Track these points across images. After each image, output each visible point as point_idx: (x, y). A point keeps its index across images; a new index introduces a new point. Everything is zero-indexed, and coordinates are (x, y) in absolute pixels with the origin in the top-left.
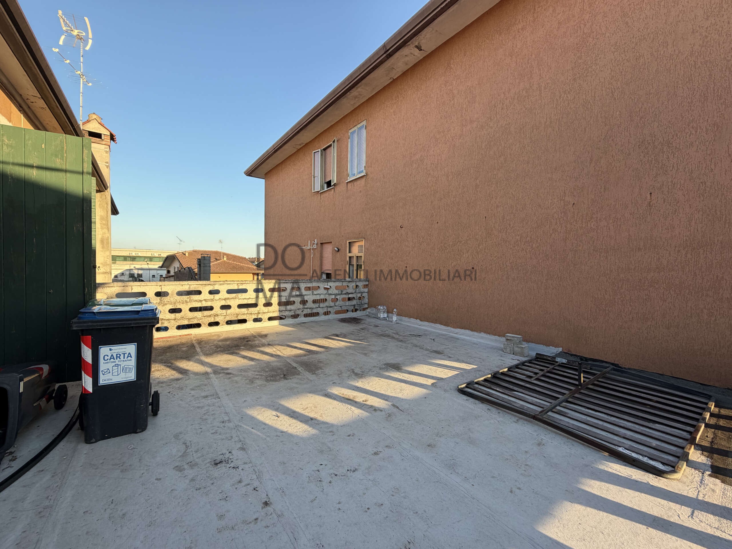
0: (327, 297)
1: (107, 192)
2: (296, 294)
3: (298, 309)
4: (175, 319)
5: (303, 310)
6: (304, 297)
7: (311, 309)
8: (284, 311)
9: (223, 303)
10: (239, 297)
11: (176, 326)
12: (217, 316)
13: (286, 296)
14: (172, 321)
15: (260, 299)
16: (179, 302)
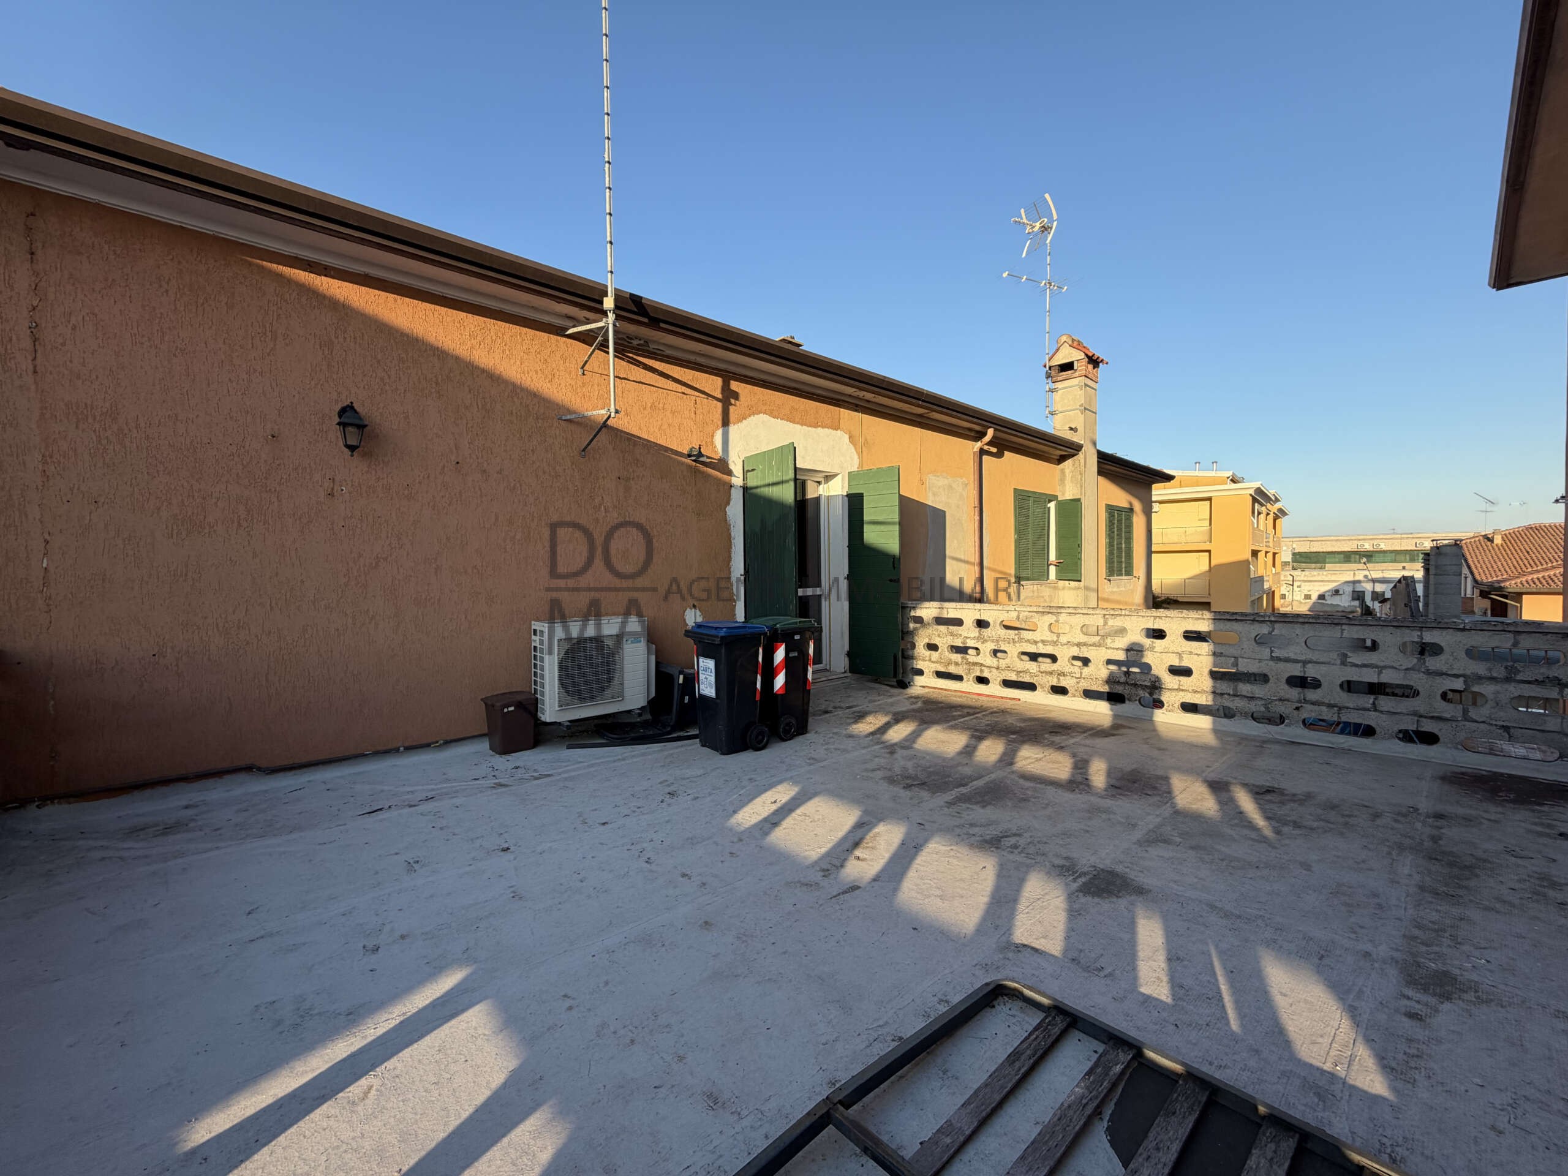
0: (1417, 680)
1: (1081, 455)
2: (1273, 654)
3: (1280, 700)
4: (998, 668)
5: (1300, 705)
6: (1304, 666)
7: (1336, 709)
8: (1229, 694)
9: (1075, 651)
10: (1108, 644)
11: (999, 679)
12: (1064, 675)
13: (1236, 655)
14: (994, 670)
15: (1158, 654)
16: (1004, 640)
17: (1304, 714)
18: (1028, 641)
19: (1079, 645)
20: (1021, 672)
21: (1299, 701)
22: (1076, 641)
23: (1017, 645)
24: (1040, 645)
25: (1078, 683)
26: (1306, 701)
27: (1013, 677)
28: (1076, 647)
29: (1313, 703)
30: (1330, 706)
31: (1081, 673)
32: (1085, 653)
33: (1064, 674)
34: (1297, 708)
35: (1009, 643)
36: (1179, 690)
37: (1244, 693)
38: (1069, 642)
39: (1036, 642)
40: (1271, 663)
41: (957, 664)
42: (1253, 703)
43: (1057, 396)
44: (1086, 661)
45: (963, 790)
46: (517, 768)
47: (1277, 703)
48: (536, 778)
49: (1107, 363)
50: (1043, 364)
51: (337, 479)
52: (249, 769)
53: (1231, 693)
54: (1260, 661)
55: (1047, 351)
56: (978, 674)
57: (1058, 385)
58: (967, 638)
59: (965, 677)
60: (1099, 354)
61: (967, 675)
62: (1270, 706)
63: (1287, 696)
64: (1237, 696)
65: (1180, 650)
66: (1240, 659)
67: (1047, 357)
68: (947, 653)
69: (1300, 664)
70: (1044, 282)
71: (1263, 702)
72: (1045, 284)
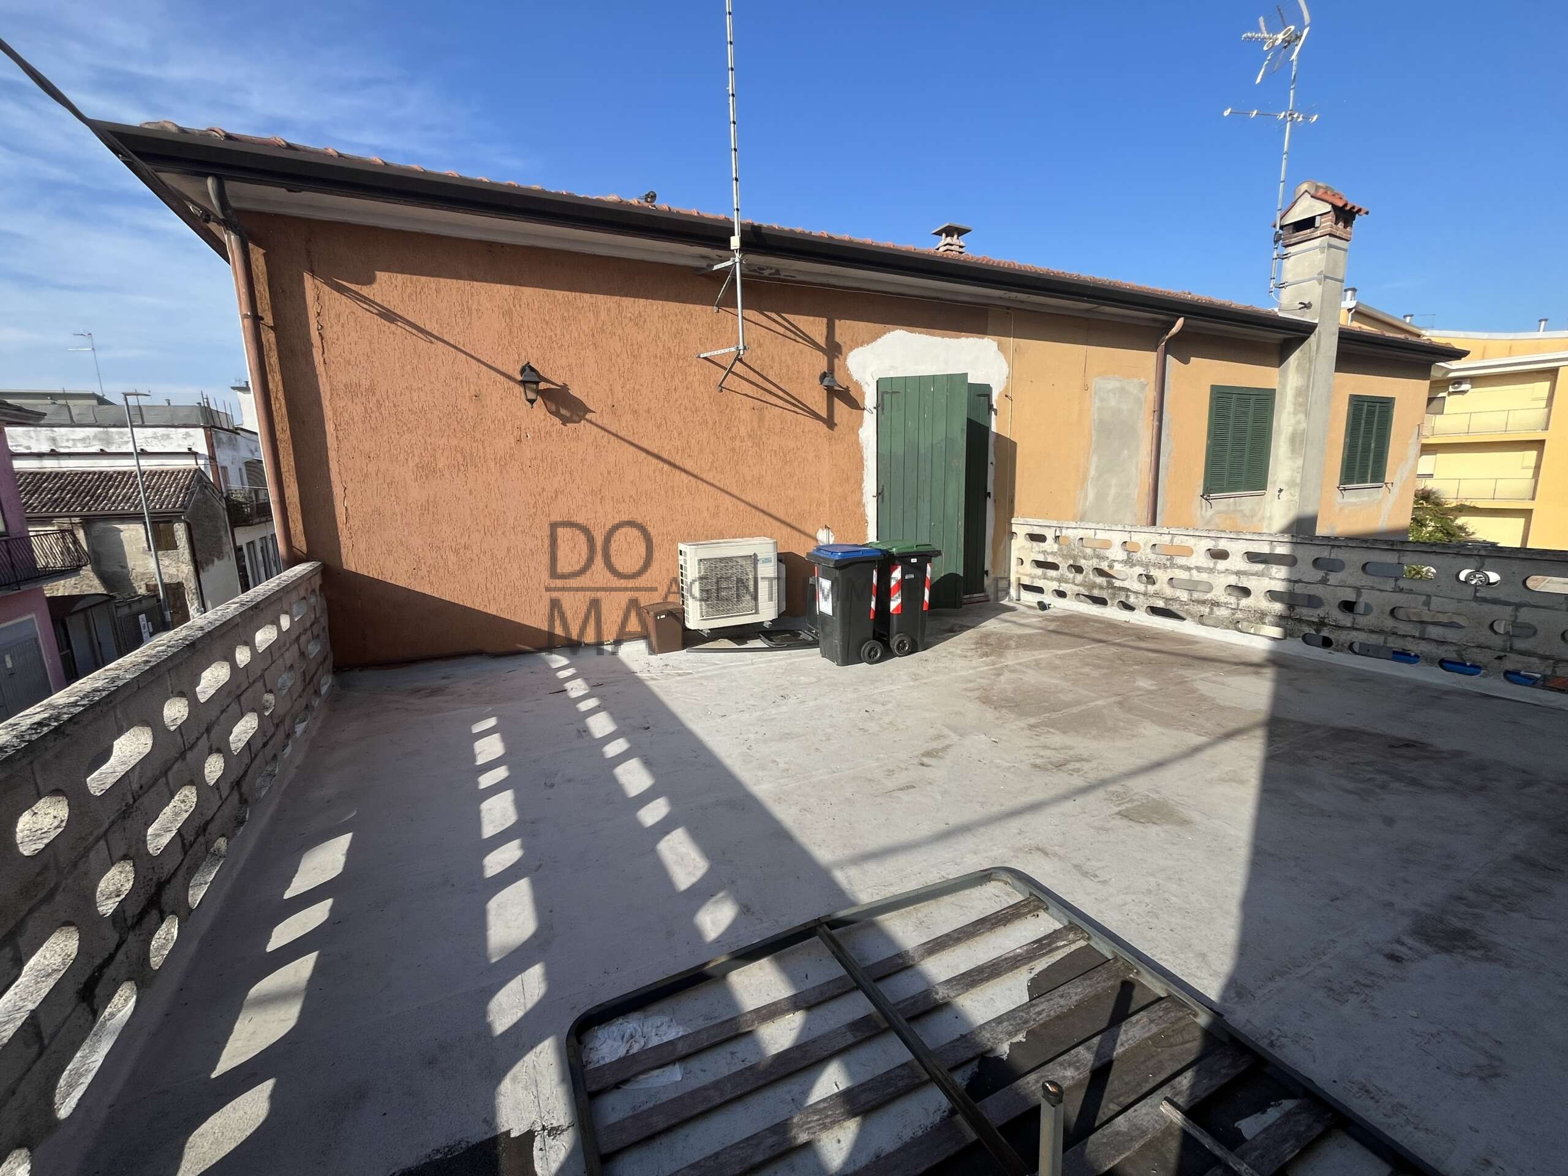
1: (1313, 338)
2: (1478, 594)
3: (1478, 647)
4: (1145, 594)
5: (1503, 654)
6: (1517, 610)
7: (1551, 661)
8: (1414, 637)
9: (1233, 580)
10: (1273, 574)
11: (1146, 606)
12: (1218, 606)
13: (1429, 593)
14: (1141, 597)
15: (1331, 588)
16: (1154, 565)
17: (1509, 665)
18: (1181, 567)
19: (1238, 573)
20: (1170, 599)
21: (1504, 650)
22: (1235, 568)
23: (1169, 571)
24: (1194, 572)
25: (1233, 614)
26: (1512, 649)
27: (1160, 604)
28: (1234, 576)
29: (1522, 653)
30: (1544, 658)
31: (1238, 604)
32: (1245, 582)
33: (1217, 604)
34: (1500, 658)
35: (1159, 568)
36: (1353, 628)
37: (1433, 637)
38: (1227, 570)
39: (1189, 569)
40: (1474, 604)
41: (1101, 587)
42: (1445, 648)
43: (1287, 264)
44: (1246, 592)
45: (1054, 716)
46: (667, 665)
47: (1474, 650)
48: (680, 675)
49: (1367, 213)
50: (1272, 224)
51: (523, 427)
52: (479, 653)
53: (1417, 635)
54: (1459, 600)
55: (1279, 207)
56: (1123, 599)
57: (1291, 250)
58: (1114, 561)
59: (1109, 602)
60: (1353, 202)
61: (1111, 599)
62: (1464, 653)
63: (1489, 643)
64: (1424, 639)
65: (1358, 584)
66: (1433, 598)
67: (1279, 215)
68: (1091, 576)
69: (1511, 608)
70: (1283, 114)
71: (1456, 648)
72: (1285, 116)
